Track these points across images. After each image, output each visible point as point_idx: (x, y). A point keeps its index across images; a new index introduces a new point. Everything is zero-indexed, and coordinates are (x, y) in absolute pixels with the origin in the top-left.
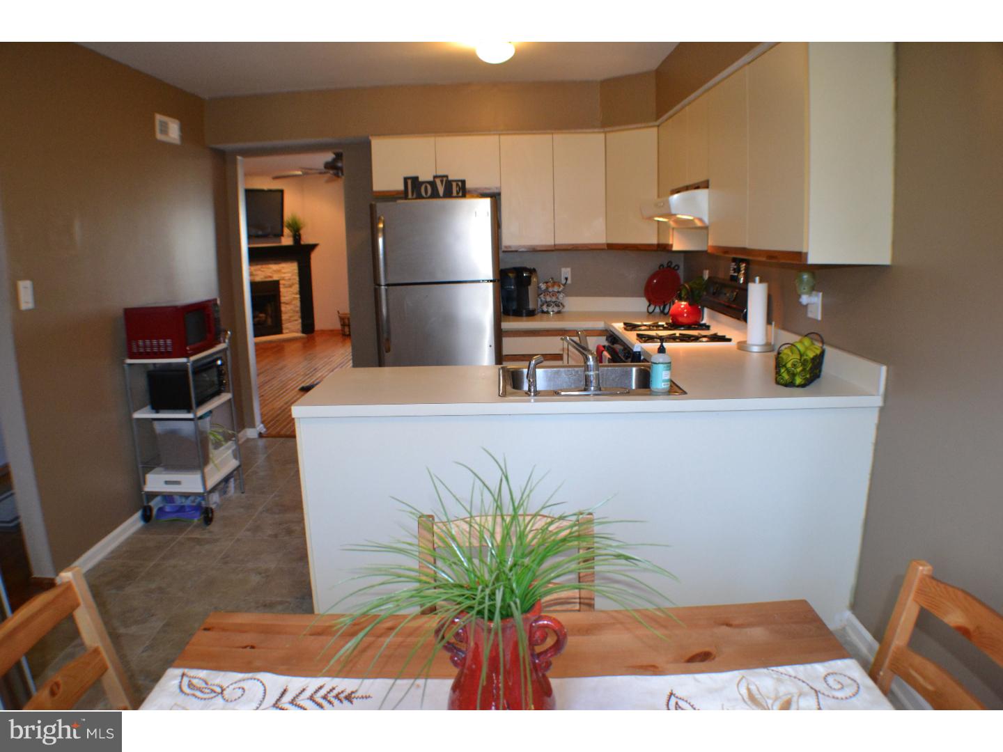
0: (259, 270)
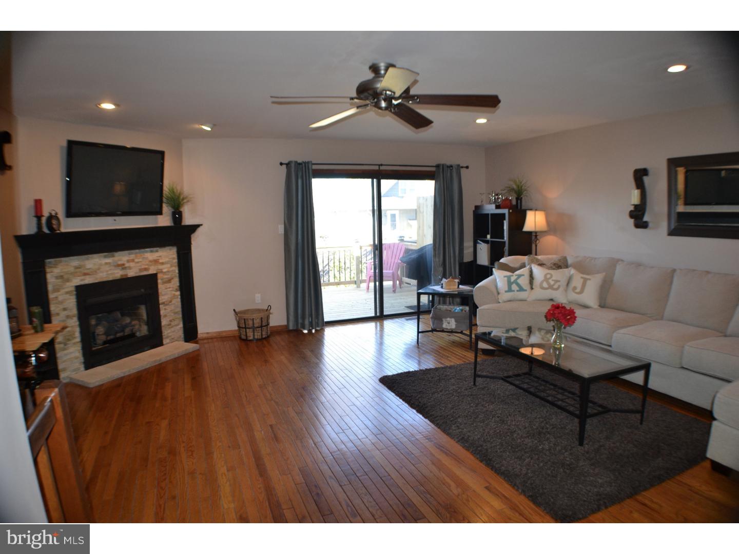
0: (133, 261)
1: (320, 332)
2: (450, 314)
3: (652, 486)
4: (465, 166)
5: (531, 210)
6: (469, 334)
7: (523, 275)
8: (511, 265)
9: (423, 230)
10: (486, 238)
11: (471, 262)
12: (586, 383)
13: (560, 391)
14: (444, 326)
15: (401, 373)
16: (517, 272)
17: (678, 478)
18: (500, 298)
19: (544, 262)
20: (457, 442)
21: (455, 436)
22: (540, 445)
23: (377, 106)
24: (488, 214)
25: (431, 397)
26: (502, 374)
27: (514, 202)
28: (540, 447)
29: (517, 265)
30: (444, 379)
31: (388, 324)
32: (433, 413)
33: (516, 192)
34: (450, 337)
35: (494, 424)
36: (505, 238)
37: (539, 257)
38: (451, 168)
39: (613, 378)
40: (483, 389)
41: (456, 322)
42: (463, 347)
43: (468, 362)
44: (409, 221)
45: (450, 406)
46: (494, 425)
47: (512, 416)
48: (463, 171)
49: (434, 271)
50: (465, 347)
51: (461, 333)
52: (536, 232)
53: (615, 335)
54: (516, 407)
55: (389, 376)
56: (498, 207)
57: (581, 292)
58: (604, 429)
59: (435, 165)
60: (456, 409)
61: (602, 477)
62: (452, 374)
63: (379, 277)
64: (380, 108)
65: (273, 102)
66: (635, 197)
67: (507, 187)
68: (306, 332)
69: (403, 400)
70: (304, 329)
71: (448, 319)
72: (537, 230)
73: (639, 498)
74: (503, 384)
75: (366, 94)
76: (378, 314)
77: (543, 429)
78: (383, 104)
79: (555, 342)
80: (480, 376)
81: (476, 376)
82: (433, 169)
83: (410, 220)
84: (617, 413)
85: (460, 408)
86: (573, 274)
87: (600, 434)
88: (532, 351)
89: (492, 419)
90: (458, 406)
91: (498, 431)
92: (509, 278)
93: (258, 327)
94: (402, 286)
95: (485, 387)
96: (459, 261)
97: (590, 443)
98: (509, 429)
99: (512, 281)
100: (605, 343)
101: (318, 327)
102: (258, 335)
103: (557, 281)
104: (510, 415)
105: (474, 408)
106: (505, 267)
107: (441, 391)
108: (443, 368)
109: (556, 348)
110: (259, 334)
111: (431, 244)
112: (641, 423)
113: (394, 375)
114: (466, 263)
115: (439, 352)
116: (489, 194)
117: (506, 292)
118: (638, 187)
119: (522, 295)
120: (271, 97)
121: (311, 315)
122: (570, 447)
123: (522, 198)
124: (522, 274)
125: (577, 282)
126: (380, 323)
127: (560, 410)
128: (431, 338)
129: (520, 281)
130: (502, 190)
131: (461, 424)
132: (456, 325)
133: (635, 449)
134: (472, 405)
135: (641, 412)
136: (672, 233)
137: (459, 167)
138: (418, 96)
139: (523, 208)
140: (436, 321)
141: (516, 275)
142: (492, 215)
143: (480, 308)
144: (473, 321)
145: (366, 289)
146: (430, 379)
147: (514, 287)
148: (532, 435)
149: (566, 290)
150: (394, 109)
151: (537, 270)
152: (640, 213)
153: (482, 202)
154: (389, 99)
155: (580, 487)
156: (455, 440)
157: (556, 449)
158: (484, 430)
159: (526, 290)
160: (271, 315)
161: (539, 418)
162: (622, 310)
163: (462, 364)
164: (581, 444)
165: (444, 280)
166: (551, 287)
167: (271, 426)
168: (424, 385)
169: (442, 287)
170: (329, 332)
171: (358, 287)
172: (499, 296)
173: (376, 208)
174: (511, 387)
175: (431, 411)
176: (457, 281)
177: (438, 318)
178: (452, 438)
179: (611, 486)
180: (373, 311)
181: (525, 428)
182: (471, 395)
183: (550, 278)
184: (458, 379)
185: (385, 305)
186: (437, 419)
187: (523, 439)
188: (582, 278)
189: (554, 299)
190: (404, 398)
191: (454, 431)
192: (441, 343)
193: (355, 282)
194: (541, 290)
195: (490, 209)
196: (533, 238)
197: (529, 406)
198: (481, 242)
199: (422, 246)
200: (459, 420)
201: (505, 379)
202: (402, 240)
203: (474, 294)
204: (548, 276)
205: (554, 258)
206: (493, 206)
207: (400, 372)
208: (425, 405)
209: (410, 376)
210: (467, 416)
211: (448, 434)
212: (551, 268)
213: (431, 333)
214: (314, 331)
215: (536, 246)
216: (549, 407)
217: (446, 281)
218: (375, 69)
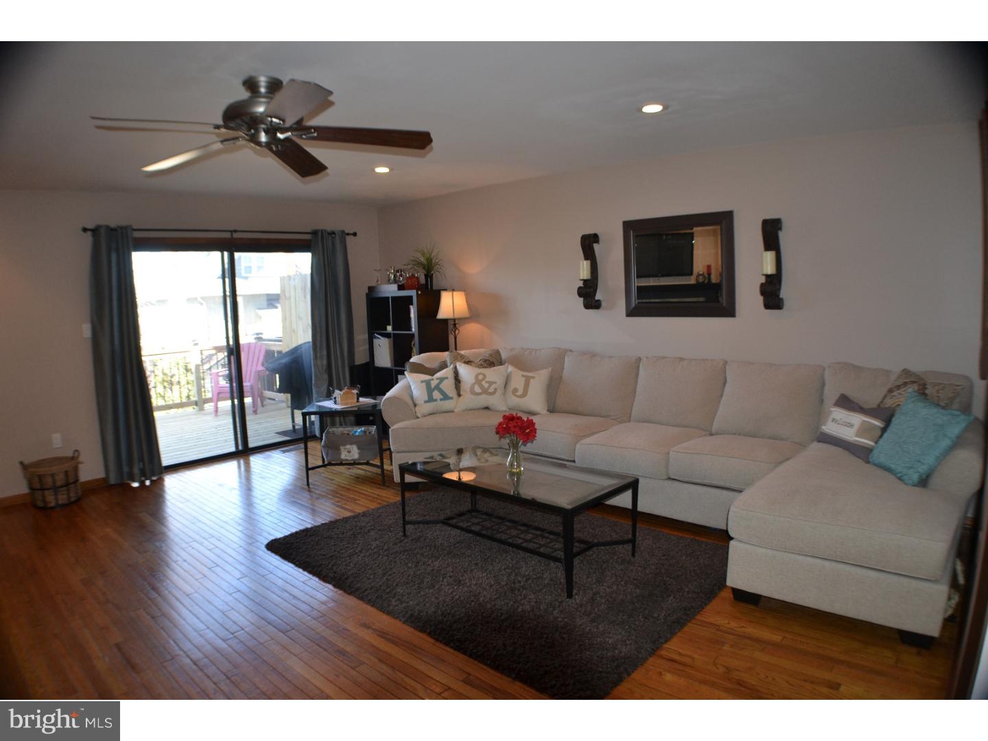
1: (158, 484)
2: (350, 439)
3: (673, 634)
4: (352, 232)
5: (445, 290)
6: (379, 464)
7: (447, 378)
8: (427, 365)
9: (291, 323)
10: (386, 330)
11: (367, 364)
12: (567, 516)
13: (523, 528)
14: (343, 457)
15: (296, 533)
16: (439, 375)
17: (698, 617)
18: (417, 411)
19: (472, 360)
20: (404, 623)
21: (399, 613)
22: (518, 607)
23: (254, 139)
24: (388, 298)
25: (350, 563)
26: (437, 514)
27: (422, 280)
28: (520, 610)
29: (435, 365)
30: (360, 533)
31: (256, 461)
32: (359, 585)
33: (424, 268)
34: (351, 470)
35: (448, 587)
36: (413, 330)
37: (462, 352)
38: (333, 236)
39: (598, 504)
40: (417, 540)
41: (359, 448)
42: (372, 482)
43: (385, 503)
44: (258, 311)
45: (380, 571)
46: (449, 589)
47: (469, 572)
48: (349, 239)
49: (316, 380)
50: (375, 483)
51: (367, 463)
52: (454, 320)
53: (578, 446)
54: (470, 559)
55: (280, 539)
56: (401, 288)
57: (524, 395)
58: (591, 571)
59: (309, 231)
60: (390, 575)
61: (611, 635)
62: (370, 524)
63: (238, 391)
64: (259, 144)
65: (98, 127)
66: (584, 270)
67: (413, 261)
68: (136, 485)
69: (310, 572)
70: (134, 481)
71: (348, 446)
72: (456, 316)
73: (663, 653)
74: (443, 528)
75: (239, 121)
76: (240, 448)
77: (514, 583)
78: (263, 138)
79: (512, 465)
80: (410, 523)
81: (405, 523)
82: (308, 237)
83: (259, 309)
84: (600, 548)
85: (394, 573)
86: (511, 372)
87: (588, 577)
88: (459, 477)
89: (443, 581)
90: (391, 569)
91: (457, 597)
92: (428, 383)
93: (62, 487)
94: (265, 403)
95: (420, 537)
96: (349, 364)
97: (581, 592)
98: (471, 592)
99: (433, 386)
100: (566, 458)
101: (154, 476)
102: (63, 499)
103: (491, 383)
104: (465, 571)
105: (414, 569)
106: (419, 369)
107: (361, 552)
108: (354, 517)
109: (514, 472)
110: (65, 496)
111: (309, 342)
112: (633, 555)
113: (287, 536)
114: (359, 365)
115: (339, 494)
116: (387, 270)
117: (426, 402)
118: (586, 258)
119: (448, 405)
120: (93, 118)
121: (141, 459)
122: (557, 604)
123: (432, 274)
124: (446, 376)
125: (518, 381)
126: (245, 459)
127: (528, 554)
128: (323, 475)
129: (443, 386)
130: (405, 265)
131: (403, 595)
132: (359, 453)
133: (638, 591)
134: (410, 565)
135: (633, 541)
136: (631, 313)
137: (344, 234)
138: (317, 129)
139: (435, 288)
140: (330, 451)
141: (437, 379)
142: (393, 298)
143: (392, 428)
144: (385, 447)
145: (214, 412)
146: (340, 535)
147: (436, 395)
148: (503, 594)
149: (504, 394)
150: (277, 147)
151: (463, 370)
152: (592, 290)
153: (378, 281)
154: (272, 131)
155: (589, 655)
156: (400, 620)
157: (540, 608)
158: (437, 598)
159: (452, 398)
160: (81, 466)
161: (505, 569)
162: (577, 414)
163: (379, 508)
164: (570, 596)
165: (337, 393)
166: (485, 391)
167: (118, 646)
168: (334, 545)
169: (335, 403)
170: (171, 483)
171: (202, 409)
172: (416, 408)
173: (228, 293)
174: (455, 532)
175: (355, 582)
176: (355, 391)
177: (333, 446)
178: (397, 618)
179: (626, 645)
180: (233, 443)
181: (491, 586)
182: (405, 551)
183: (483, 379)
184: (379, 530)
185: (250, 433)
186: (365, 593)
187: (493, 603)
188: (523, 376)
189: (490, 406)
190: (309, 569)
191: (397, 608)
192: (340, 481)
193: (196, 403)
194: (473, 396)
195: (390, 290)
196: (451, 327)
197: (486, 555)
198: (380, 337)
199: (294, 345)
200: (398, 590)
201: (446, 522)
202: (259, 339)
203: (382, 407)
204: (481, 377)
205: (483, 352)
206: (394, 287)
207: (294, 530)
208: (344, 576)
209: (311, 536)
210: (408, 583)
211: (389, 613)
212: (481, 366)
213: (323, 468)
214: (148, 483)
215: (455, 338)
216: (513, 552)
217: (342, 393)
218: (251, 84)
